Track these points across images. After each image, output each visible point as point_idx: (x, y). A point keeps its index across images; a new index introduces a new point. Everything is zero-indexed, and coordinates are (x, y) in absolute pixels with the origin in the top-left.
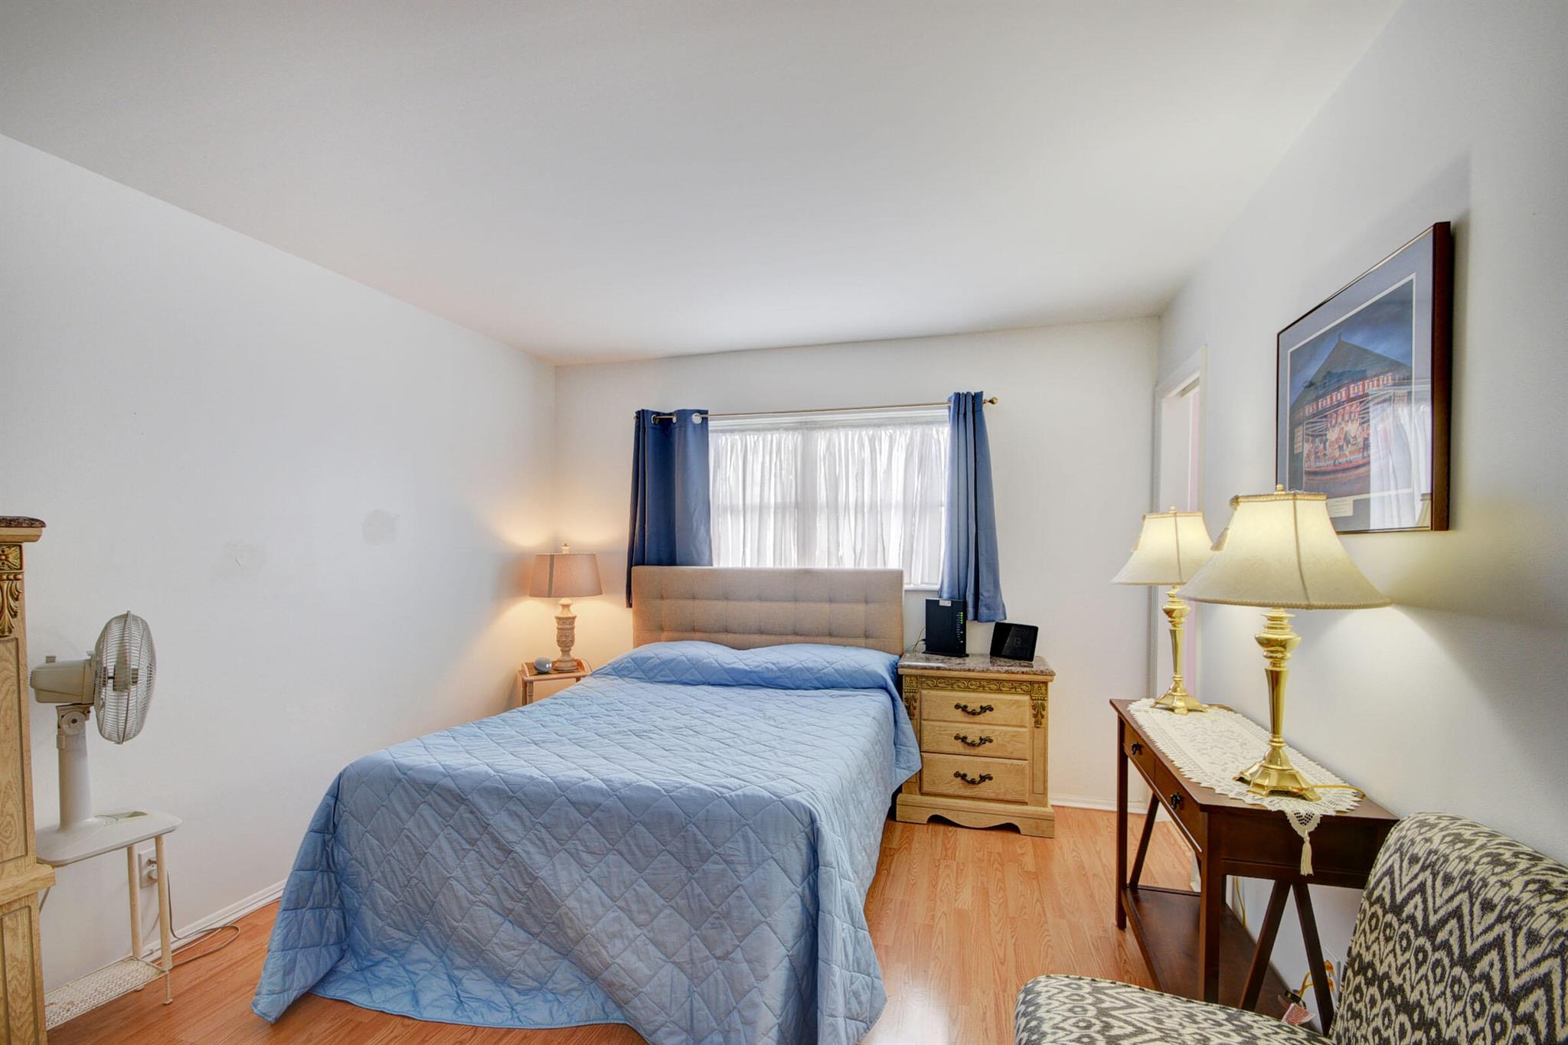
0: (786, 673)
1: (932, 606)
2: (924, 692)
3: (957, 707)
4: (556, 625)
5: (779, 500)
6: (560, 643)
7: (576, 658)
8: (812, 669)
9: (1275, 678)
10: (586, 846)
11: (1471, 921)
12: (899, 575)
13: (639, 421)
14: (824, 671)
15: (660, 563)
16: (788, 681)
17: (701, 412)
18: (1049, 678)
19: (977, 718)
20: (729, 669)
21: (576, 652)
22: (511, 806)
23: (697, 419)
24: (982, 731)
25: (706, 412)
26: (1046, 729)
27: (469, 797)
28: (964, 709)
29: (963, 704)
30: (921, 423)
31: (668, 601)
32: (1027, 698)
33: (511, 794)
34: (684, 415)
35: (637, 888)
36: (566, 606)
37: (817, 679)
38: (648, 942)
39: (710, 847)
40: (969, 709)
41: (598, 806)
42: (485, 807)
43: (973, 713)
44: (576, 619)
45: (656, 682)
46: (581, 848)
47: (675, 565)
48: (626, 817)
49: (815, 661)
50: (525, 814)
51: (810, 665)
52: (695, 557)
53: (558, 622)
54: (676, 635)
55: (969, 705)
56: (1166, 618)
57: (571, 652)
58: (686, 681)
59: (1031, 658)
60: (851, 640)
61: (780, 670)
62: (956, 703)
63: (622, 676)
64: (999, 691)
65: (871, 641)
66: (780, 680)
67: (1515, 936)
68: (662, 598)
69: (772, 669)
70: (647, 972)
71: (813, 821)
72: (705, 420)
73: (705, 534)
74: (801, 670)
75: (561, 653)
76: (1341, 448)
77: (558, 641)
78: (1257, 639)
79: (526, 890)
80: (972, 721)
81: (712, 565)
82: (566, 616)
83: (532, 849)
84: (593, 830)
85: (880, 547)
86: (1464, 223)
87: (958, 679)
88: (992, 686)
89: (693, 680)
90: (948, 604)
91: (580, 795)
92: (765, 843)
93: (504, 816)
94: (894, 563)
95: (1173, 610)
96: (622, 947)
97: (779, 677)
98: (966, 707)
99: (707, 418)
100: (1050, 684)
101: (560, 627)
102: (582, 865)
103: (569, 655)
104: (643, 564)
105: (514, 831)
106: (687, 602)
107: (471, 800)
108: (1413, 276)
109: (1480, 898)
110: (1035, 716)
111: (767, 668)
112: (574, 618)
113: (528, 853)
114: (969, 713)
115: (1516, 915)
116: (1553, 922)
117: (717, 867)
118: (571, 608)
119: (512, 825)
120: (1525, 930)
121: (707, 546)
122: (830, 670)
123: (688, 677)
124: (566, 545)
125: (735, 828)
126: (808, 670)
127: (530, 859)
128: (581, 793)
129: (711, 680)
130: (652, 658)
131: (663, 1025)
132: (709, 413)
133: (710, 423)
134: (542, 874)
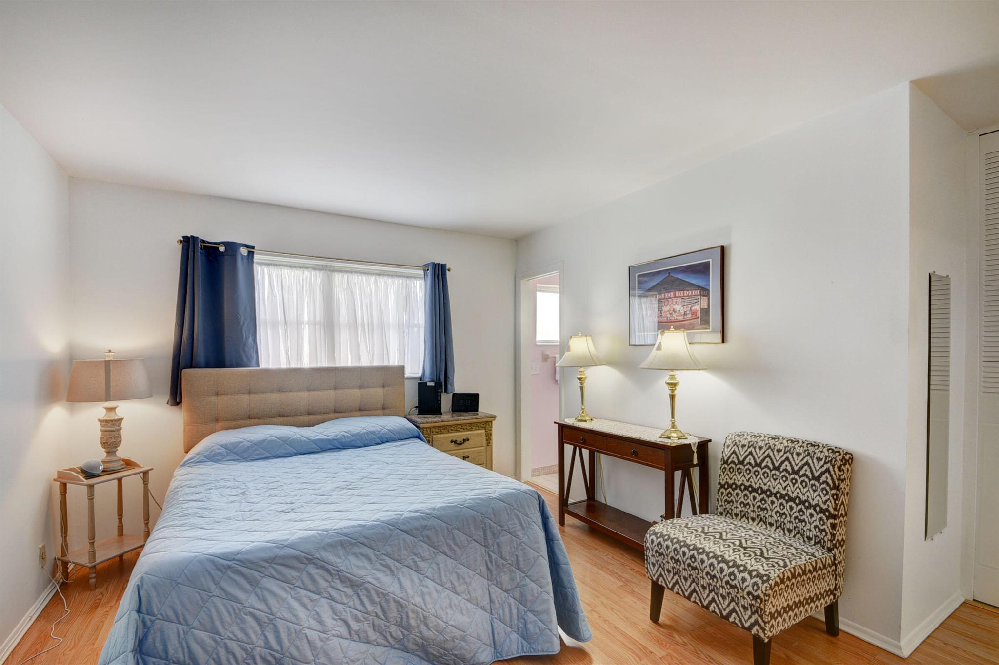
0: (358, 437)
1: (422, 386)
2: (434, 436)
3: (452, 442)
4: (99, 427)
5: (312, 318)
6: (104, 444)
7: (122, 458)
8: (374, 432)
9: (672, 397)
10: (421, 557)
11: (775, 457)
12: (402, 369)
13: (188, 246)
14: (382, 432)
15: (207, 366)
16: (359, 442)
17: (247, 246)
18: (493, 419)
19: (461, 446)
20: (316, 440)
21: (122, 452)
22: (357, 550)
23: (244, 251)
24: (464, 453)
25: (253, 247)
26: (492, 446)
27: (317, 555)
28: (455, 442)
29: (454, 439)
30: (405, 277)
31: (223, 397)
32: (484, 431)
33: (353, 541)
34: (231, 247)
35: (457, 570)
36: (111, 410)
37: (378, 438)
38: (466, 602)
39: (499, 528)
40: (458, 442)
41: (425, 527)
42: (332, 558)
43: (461, 444)
44: (123, 421)
45: (251, 460)
46: (417, 560)
47: (224, 366)
48: (446, 528)
49: (374, 427)
50: (369, 552)
51: (372, 429)
52: (245, 359)
53: (101, 425)
54: (233, 423)
55: (457, 439)
56: (578, 381)
57: (117, 453)
58: (281, 455)
59: (477, 410)
60: (373, 412)
61: (353, 435)
62: (450, 440)
63: (217, 461)
64: (472, 429)
65: (386, 411)
66: (353, 442)
67: (792, 455)
68: (217, 394)
69: (347, 436)
70: (468, 620)
71: (539, 498)
72: (251, 254)
73: (252, 343)
74: (367, 433)
75: (106, 453)
76: (671, 314)
77: (101, 443)
78: (666, 383)
79: (373, 608)
80: (459, 448)
81: (259, 366)
82: (112, 419)
83: (379, 575)
84: (424, 545)
85: (385, 352)
86: (730, 245)
87: (451, 426)
88: (468, 427)
89: (287, 453)
90: (432, 384)
91: (409, 525)
92: (527, 515)
93: (353, 560)
94: (394, 361)
95: (582, 378)
96: (452, 613)
97: (353, 441)
98: (456, 441)
99: (253, 253)
100: (493, 422)
101: (104, 429)
102: (418, 571)
103: (116, 456)
104: (191, 367)
105: (364, 568)
106: (243, 396)
107: (319, 557)
108: (710, 260)
109: (775, 449)
110: (487, 440)
111: (344, 436)
112: (121, 420)
113: (377, 579)
114: (458, 444)
115: (790, 450)
116: (802, 448)
117: (505, 538)
118: (117, 409)
119: (360, 563)
120: (795, 453)
121: (254, 352)
122: (385, 430)
123: (282, 451)
124: (110, 351)
125: (509, 512)
126: (372, 432)
127: (380, 582)
128: (409, 523)
129: (302, 451)
130: (242, 442)
131: (478, 649)
132: (255, 248)
133: (256, 256)
134: (391, 590)
